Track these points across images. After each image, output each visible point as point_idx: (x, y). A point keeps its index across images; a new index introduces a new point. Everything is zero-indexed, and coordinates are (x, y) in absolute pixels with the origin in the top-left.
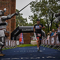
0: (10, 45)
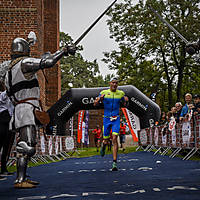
0: (43, 151)
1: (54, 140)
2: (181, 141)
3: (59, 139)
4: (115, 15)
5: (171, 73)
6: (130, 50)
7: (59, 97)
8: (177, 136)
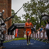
1: (10, 36)
2: (41, 37)
3: (11, 36)
4: (25, 6)
5: (38, 20)
6: (28, 14)
7: (11, 25)
8: (40, 36)
